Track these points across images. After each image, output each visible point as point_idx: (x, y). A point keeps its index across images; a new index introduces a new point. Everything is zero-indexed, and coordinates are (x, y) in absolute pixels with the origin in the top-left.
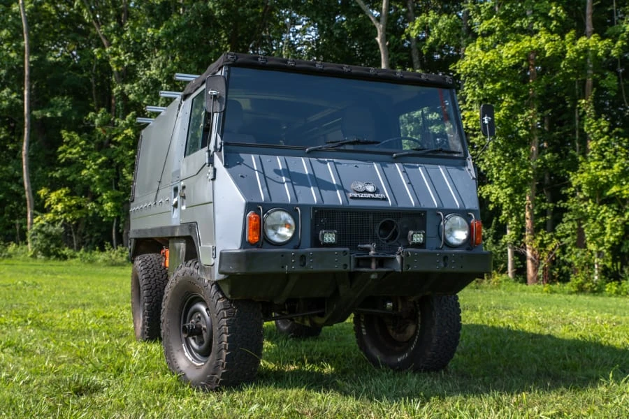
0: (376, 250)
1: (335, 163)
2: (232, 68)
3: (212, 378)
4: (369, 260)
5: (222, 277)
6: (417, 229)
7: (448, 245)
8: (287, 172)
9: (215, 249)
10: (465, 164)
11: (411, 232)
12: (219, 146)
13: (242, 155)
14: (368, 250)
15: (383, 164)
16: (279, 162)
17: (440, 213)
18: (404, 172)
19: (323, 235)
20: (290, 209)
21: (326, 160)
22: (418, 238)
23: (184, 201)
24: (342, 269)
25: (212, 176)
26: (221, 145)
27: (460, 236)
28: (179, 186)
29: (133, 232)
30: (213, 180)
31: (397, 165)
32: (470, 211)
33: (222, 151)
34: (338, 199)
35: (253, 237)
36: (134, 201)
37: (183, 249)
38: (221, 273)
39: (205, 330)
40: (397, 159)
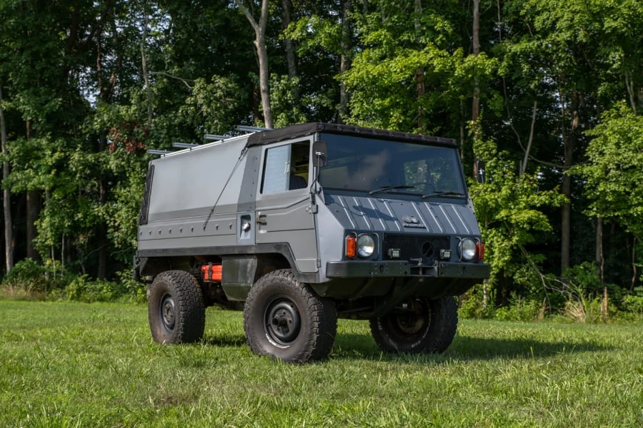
0: (422, 262)
1: (390, 202)
2: (321, 134)
3: (303, 354)
4: (418, 268)
5: (327, 280)
6: (447, 248)
7: (464, 260)
8: (360, 208)
9: (319, 261)
10: (467, 203)
11: (443, 251)
13: (332, 196)
14: (417, 262)
15: (417, 202)
16: (356, 201)
17: (458, 238)
18: (431, 208)
19: (392, 252)
20: (371, 234)
21: (383, 200)
22: (447, 255)
23: (262, 227)
24: (404, 275)
25: (315, 211)
26: (320, 189)
27: (470, 253)
28: (252, 215)
29: (150, 251)
30: (314, 213)
31: (425, 203)
32: (477, 236)
33: (322, 193)
34: (397, 227)
35: (350, 253)
36: (146, 223)
37: (252, 263)
38: (327, 277)
39: (290, 322)
40: (425, 200)
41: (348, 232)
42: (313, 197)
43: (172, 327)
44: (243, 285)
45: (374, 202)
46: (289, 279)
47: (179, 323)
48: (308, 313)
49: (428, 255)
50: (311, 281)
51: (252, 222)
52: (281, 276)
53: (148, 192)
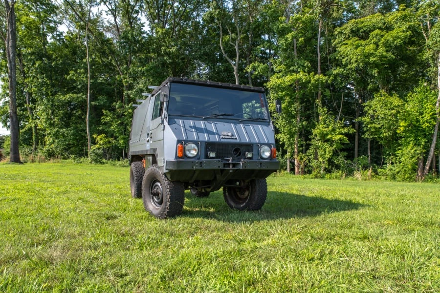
0: (232, 160)
1: (215, 124)
2: (172, 83)
3: (163, 213)
4: (229, 164)
5: (167, 171)
6: (249, 151)
7: (262, 158)
8: (195, 127)
9: (164, 159)
10: (269, 125)
11: (247, 153)
12: (166, 116)
13: (176, 120)
14: (229, 160)
15: (235, 124)
16: (191, 123)
17: (258, 145)
18: (244, 127)
19: (210, 154)
20: (196, 143)
21: (211, 122)
22: (250, 155)
23: (151, 139)
24: (219, 168)
25: (163, 128)
27: (267, 154)
28: (149, 133)
29: (131, 152)
30: (163, 130)
31: (241, 124)
32: (271, 144)
33: (167, 118)
34: (216, 138)
35: (180, 155)
36: (131, 140)
38: (166, 169)
39: (160, 193)
40: (241, 122)
41: (179, 141)
45: (205, 124)
48: (165, 190)
49: (237, 156)
51: (149, 137)
52: (155, 168)
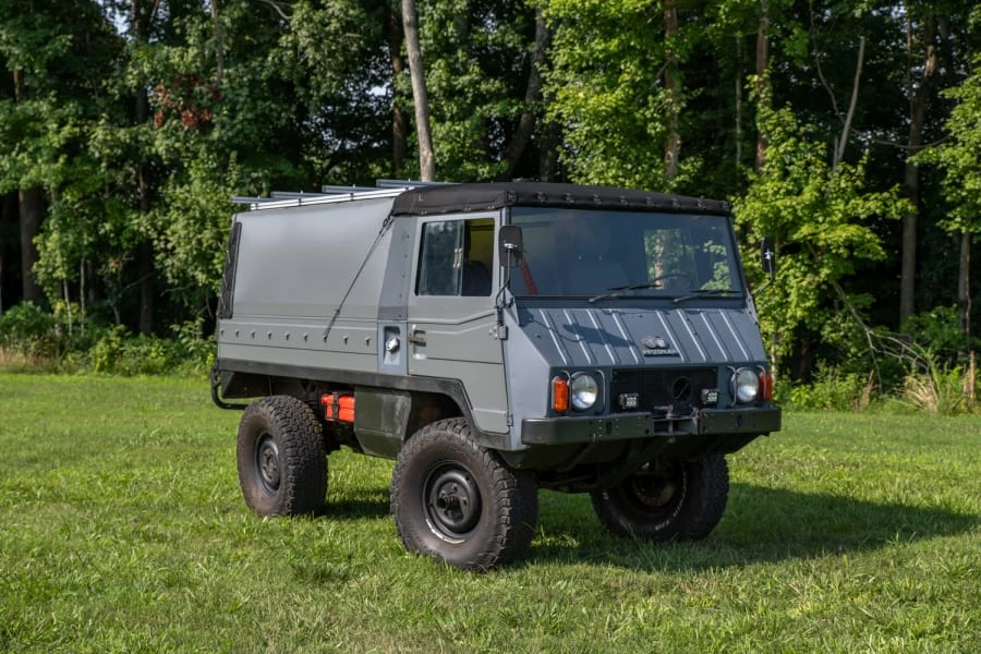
0: (673, 412)
1: (621, 314)
2: (513, 209)
3: (486, 556)
4: (667, 422)
5: (524, 447)
6: (713, 386)
7: (740, 403)
8: (576, 328)
9: (509, 416)
10: (744, 306)
11: (706, 392)
12: (508, 301)
13: (531, 311)
14: (665, 412)
15: (665, 310)
16: (567, 316)
17: (729, 368)
18: (688, 320)
19: (625, 400)
20: (591, 371)
21: (610, 310)
22: (713, 397)
23: (419, 348)
24: (644, 435)
25: (503, 335)
26: (512, 300)
27: (750, 391)
28: (402, 327)
29: (237, 362)
30: (502, 340)
31: (679, 312)
32: (759, 363)
33: (514, 308)
34: (633, 357)
35: (560, 405)
36: (231, 317)
37: (403, 403)
38: (523, 443)
39: (465, 502)
40: (678, 306)
41: (556, 371)
42: (500, 313)
43: (276, 486)
44: (389, 435)
45: (597, 317)
46: (463, 437)
47: (287, 483)
48: (493, 493)
49: (683, 398)
50: (498, 446)
51: (403, 337)
52: (449, 432)
53: (232, 265)
